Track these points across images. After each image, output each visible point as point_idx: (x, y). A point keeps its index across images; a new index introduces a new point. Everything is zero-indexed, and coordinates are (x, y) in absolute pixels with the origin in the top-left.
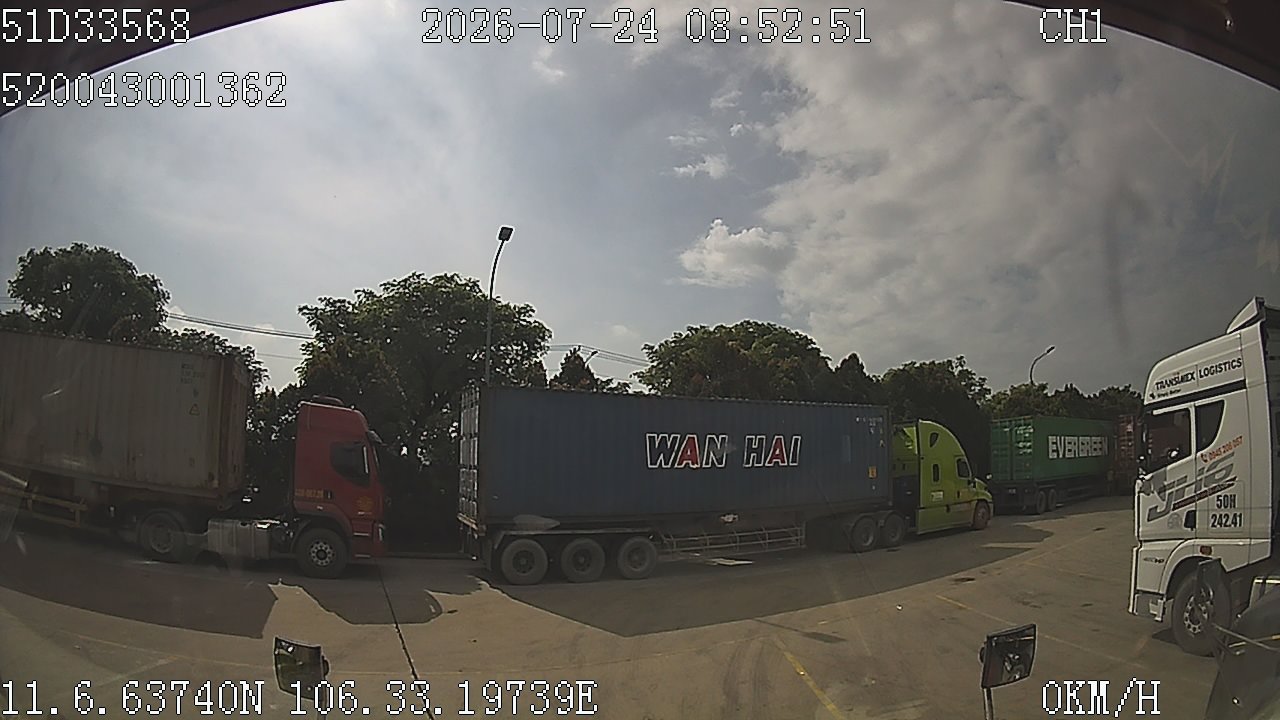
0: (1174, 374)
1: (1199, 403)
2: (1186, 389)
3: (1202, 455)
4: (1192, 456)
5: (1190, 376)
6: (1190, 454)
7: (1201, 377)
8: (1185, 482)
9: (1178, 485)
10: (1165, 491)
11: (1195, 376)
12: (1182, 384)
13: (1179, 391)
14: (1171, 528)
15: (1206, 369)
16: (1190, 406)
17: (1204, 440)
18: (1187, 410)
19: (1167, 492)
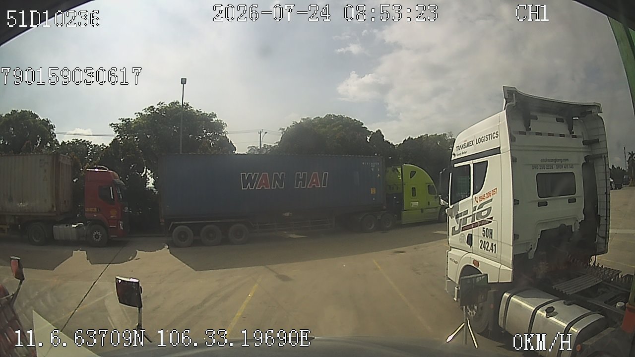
0: (464, 141)
1: (476, 161)
2: (470, 151)
3: (475, 198)
4: (470, 198)
5: (471, 143)
6: (469, 195)
7: (477, 143)
8: (467, 214)
9: (464, 215)
10: (458, 217)
11: (474, 143)
12: (468, 148)
13: (466, 152)
14: (461, 242)
15: (480, 138)
16: (470, 163)
17: (477, 187)
18: (469, 165)
19: (460, 218)
